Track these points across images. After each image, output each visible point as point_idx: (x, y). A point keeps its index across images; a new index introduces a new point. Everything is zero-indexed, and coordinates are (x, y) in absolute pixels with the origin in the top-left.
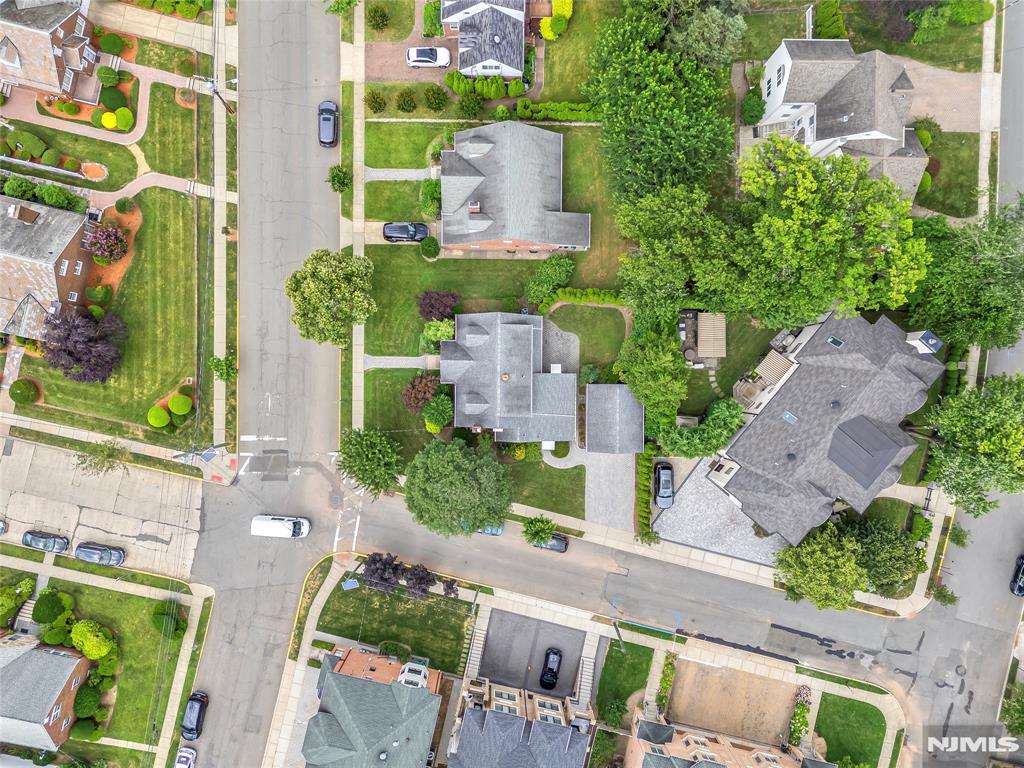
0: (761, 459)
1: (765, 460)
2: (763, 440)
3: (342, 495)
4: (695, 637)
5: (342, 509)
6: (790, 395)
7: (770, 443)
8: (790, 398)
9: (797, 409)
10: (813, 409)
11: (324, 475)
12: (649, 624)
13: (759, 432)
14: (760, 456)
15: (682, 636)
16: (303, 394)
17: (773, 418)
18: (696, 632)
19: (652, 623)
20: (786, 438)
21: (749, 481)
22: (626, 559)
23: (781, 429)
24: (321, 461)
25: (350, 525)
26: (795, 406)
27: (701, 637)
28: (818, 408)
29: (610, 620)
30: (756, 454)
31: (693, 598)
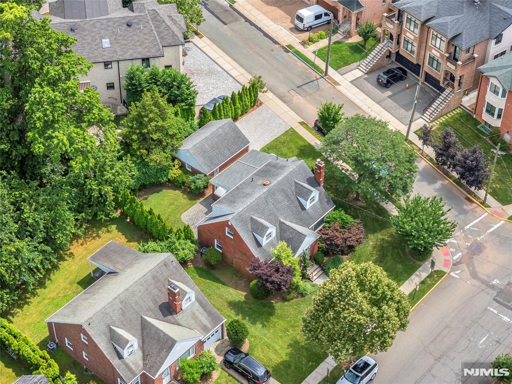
0: (147, 37)
1: (145, 34)
2: (135, 46)
3: (469, 248)
4: (279, 44)
5: (476, 240)
6: (91, 55)
7: (133, 40)
8: (93, 53)
9: (96, 45)
10: (87, 38)
11: (474, 268)
12: (303, 64)
13: (131, 51)
14: (146, 39)
15: (288, 49)
16: (447, 327)
17: (115, 51)
18: (277, 46)
19: (300, 64)
20: (121, 36)
21: (166, 35)
22: (284, 96)
23: (118, 43)
24: (469, 276)
25: (478, 228)
26: (96, 47)
27: (276, 42)
28: (85, 36)
29: (328, 78)
30: (147, 41)
31: (261, 58)
